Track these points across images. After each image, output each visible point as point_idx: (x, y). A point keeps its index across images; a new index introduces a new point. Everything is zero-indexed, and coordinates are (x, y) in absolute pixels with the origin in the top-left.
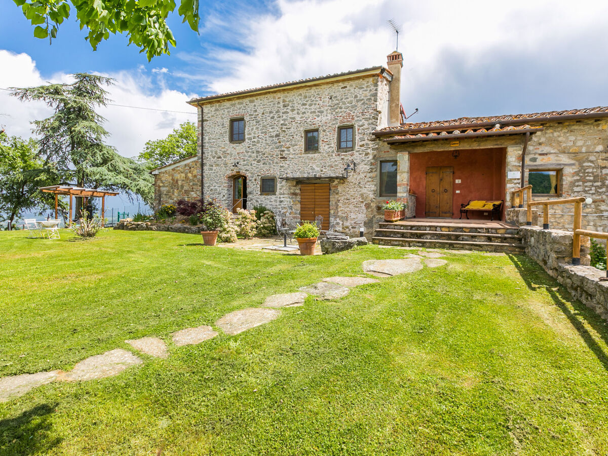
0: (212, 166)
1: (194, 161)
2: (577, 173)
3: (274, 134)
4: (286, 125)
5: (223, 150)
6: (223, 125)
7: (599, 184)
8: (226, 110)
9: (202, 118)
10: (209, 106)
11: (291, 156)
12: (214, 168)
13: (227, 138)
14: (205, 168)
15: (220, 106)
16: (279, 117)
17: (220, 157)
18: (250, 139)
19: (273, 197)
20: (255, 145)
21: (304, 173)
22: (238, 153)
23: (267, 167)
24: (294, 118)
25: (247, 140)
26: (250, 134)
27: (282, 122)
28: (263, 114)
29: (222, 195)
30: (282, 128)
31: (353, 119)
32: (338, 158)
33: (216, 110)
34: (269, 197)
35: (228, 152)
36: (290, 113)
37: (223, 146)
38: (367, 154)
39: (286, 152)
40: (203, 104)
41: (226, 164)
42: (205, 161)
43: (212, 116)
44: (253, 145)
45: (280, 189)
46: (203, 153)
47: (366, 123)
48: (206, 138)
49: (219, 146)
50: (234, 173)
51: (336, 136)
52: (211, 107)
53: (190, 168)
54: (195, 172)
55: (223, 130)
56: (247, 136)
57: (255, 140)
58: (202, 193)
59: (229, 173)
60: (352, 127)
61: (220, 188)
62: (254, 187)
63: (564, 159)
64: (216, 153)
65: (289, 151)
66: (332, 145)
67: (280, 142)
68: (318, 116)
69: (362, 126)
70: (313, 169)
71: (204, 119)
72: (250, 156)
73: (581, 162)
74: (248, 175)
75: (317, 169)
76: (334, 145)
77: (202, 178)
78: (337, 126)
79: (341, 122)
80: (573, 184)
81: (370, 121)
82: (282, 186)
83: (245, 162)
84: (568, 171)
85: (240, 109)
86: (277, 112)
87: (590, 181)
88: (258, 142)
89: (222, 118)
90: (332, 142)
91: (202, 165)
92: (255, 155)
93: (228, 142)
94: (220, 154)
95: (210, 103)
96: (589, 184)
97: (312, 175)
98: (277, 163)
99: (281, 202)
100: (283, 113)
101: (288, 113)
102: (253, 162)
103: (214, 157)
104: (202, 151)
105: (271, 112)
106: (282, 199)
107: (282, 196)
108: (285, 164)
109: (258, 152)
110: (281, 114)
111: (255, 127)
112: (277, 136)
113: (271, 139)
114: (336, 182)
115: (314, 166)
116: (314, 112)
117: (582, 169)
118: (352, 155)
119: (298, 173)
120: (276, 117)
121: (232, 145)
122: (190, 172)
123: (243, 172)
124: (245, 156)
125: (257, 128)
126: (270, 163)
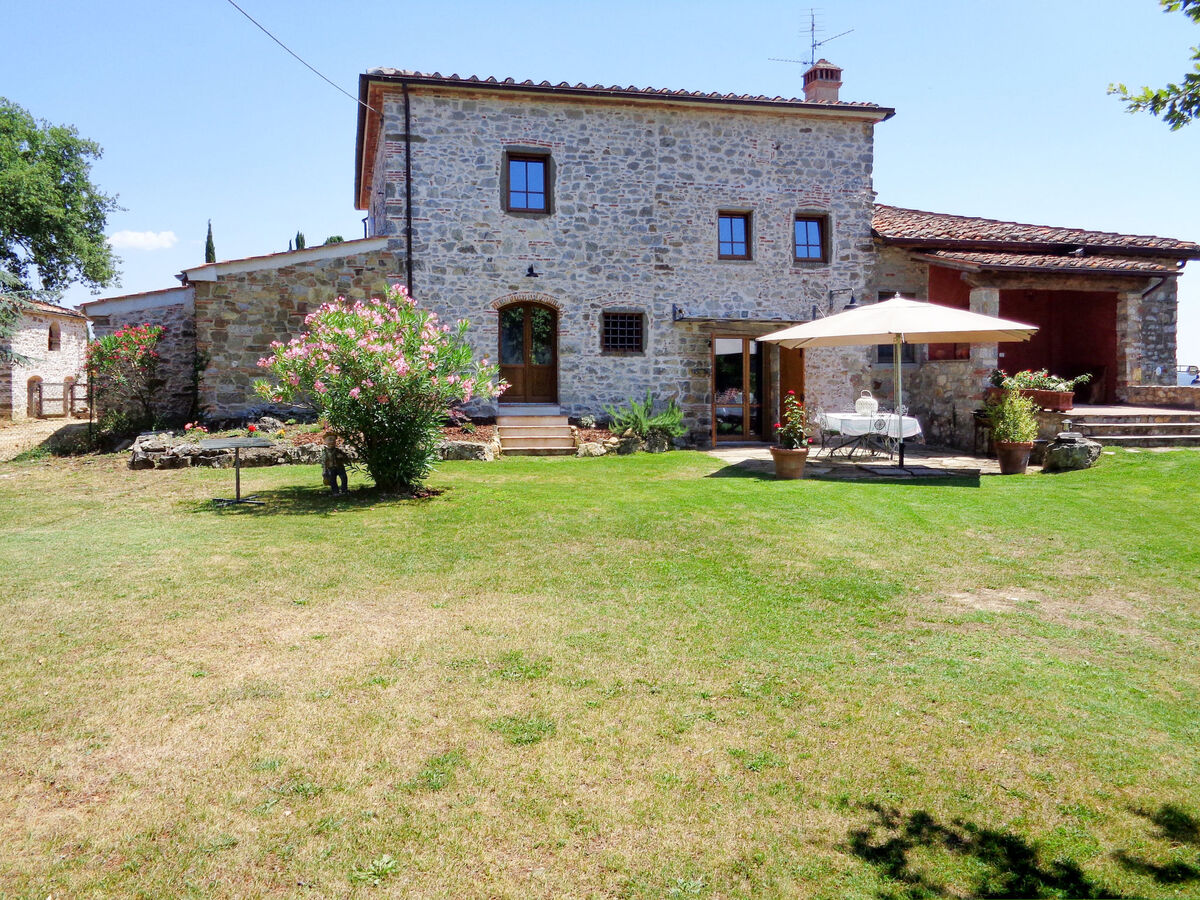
0: (443, 271)
1: (377, 252)
3: (639, 207)
4: (669, 189)
5: (485, 230)
6: (481, 160)
7: (1160, 347)
8: (492, 125)
9: (407, 126)
10: (431, 98)
11: (683, 264)
12: (449, 277)
13: (493, 199)
14: (419, 274)
15: (466, 106)
16: (652, 168)
17: (471, 249)
18: (568, 211)
19: (636, 361)
20: (583, 228)
21: (718, 307)
22: (532, 245)
23: (617, 286)
24: (689, 177)
25: (559, 213)
26: (568, 197)
27: (660, 181)
28: (607, 152)
30: (658, 196)
31: (827, 200)
32: (794, 279)
33: (458, 116)
34: (627, 360)
35: (498, 236)
36: (680, 162)
37: (480, 219)
38: (854, 276)
39: (671, 254)
40: (413, 90)
41: (491, 270)
42: (416, 256)
43: (441, 130)
44: (578, 228)
45: (657, 342)
46: (409, 232)
47: (853, 212)
48: (422, 192)
49: (465, 218)
50: (521, 296)
51: (790, 231)
52: (438, 104)
53: (358, 272)
54: (379, 286)
55: (481, 176)
56: (559, 203)
57: (586, 215)
59: (505, 295)
60: (824, 218)
61: (474, 335)
62: (579, 337)
64: (458, 236)
65: (680, 252)
66: (783, 250)
67: (653, 229)
68: (750, 182)
69: (845, 217)
70: (737, 299)
71: (413, 133)
72: (570, 256)
74: (564, 303)
75: (747, 299)
76: (786, 250)
78: (793, 210)
79: (804, 203)
81: (861, 210)
82: (663, 335)
83: (555, 270)
85: (536, 126)
86: (644, 154)
87: (1153, 342)
88: (594, 221)
89: (476, 142)
90: (782, 243)
91: (409, 265)
92: (584, 251)
93: (497, 211)
94: (472, 240)
95: (435, 91)
96: (1152, 346)
97: (736, 312)
98: (647, 279)
99: (659, 371)
100: (663, 160)
101: (672, 161)
102: (578, 271)
103: (449, 247)
104: (408, 223)
105: (628, 152)
106: (662, 366)
107: (661, 359)
108: (670, 283)
109: (592, 247)
110: (656, 162)
111: (583, 183)
112: (646, 212)
113: (631, 218)
115: (741, 294)
116: (740, 171)
118: (825, 276)
119: (703, 307)
120: (642, 165)
121: (511, 221)
122: (357, 283)
123: (547, 296)
124: (554, 252)
125: (590, 186)
126: (626, 279)
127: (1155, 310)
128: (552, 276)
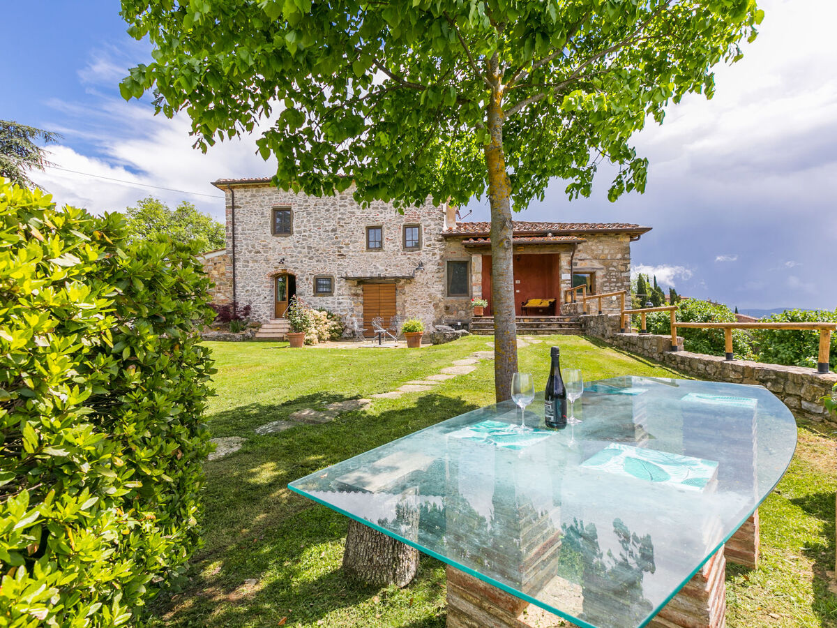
0: (248, 262)
1: (222, 256)
2: (605, 276)
3: (330, 228)
4: (344, 219)
5: (264, 243)
6: (263, 213)
7: (620, 284)
8: (267, 198)
9: (233, 203)
10: (242, 190)
11: (351, 254)
12: (251, 264)
13: (268, 230)
14: (238, 264)
15: (257, 191)
16: (336, 210)
17: (259, 252)
18: (299, 232)
19: (330, 298)
20: (306, 240)
21: (367, 272)
22: (284, 248)
23: (321, 265)
24: (353, 213)
25: (295, 234)
26: (299, 227)
27: (340, 216)
28: (316, 205)
29: (262, 297)
30: (339, 223)
31: (419, 218)
32: (404, 257)
33: (254, 196)
34: (325, 298)
35: (270, 246)
36: (349, 206)
37: (263, 239)
38: (434, 254)
39: (345, 249)
40: (234, 187)
41: (267, 261)
42: (237, 256)
43: (247, 203)
44: (303, 240)
45: (339, 289)
46: (234, 246)
47: (432, 223)
48: (239, 229)
49: (257, 239)
50: (279, 271)
51: (401, 234)
52: (246, 191)
53: (215, 264)
54: (223, 269)
55: (263, 220)
56: (295, 229)
57: (306, 234)
58: (235, 295)
59: (273, 271)
60: (418, 226)
61: (260, 289)
62: (305, 287)
63: (596, 264)
64: (253, 247)
65: (348, 248)
66: (398, 244)
67: (337, 238)
68: (382, 213)
69: (429, 226)
70: (376, 268)
71: (236, 205)
72: (300, 252)
73: (607, 267)
74: (298, 273)
75: (381, 268)
76: (399, 244)
77: (234, 276)
78: (402, 224)
79: (407, 220)
80: (603, 285)
81: (437, 222)
82: (341, 286)
83: (294, 259)
84: (599, 274)
85: (285, 197)
86: (332, 205)
87: (614, 282)
88: (310, 236)
89: (261, 206)
90: (397, 240)
91: (234, 261)
92: (306, 250)
93: (269, 235)
94: (259, 248)
95: (243, 186)
96: (613, 284)
97: (375, 274)
98: (334, 261)
99: (340, 303)
100: (340, 206)
101: (346, 206)
102: (304, 259)
103: (250, 252)
104: (234, 243)
105: (325, 204)
106: (341, 301)
107: (340, 297)
108: (344, 262)
109: (310, 248)
110: (338, 208)
111: (305, 220)
112: (333, 230)
113: (326, 234)
114: (402, 282)
115: (378, 265)
116: (377, 208)
117: (609, 273)
118: (419, 255)
119: (360, 272)
120: (332, 209)
121: (275, 238)
122: (215, 269)
123: (290, 270)
124: (293, 251)
125: (309, 221)
126: (325, 261)
127: (615, 264)
128: (292, 262)
